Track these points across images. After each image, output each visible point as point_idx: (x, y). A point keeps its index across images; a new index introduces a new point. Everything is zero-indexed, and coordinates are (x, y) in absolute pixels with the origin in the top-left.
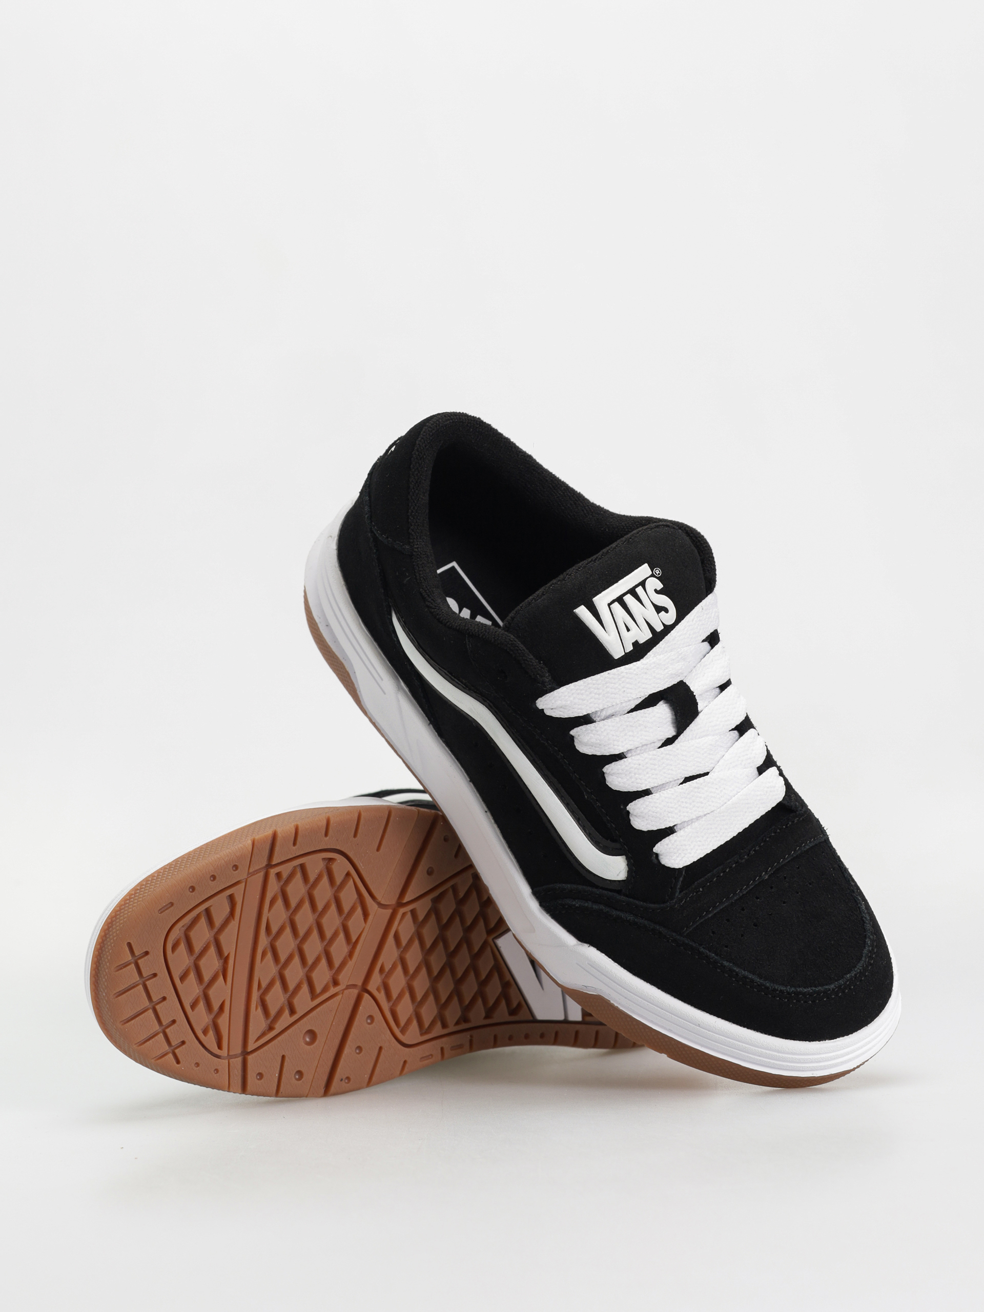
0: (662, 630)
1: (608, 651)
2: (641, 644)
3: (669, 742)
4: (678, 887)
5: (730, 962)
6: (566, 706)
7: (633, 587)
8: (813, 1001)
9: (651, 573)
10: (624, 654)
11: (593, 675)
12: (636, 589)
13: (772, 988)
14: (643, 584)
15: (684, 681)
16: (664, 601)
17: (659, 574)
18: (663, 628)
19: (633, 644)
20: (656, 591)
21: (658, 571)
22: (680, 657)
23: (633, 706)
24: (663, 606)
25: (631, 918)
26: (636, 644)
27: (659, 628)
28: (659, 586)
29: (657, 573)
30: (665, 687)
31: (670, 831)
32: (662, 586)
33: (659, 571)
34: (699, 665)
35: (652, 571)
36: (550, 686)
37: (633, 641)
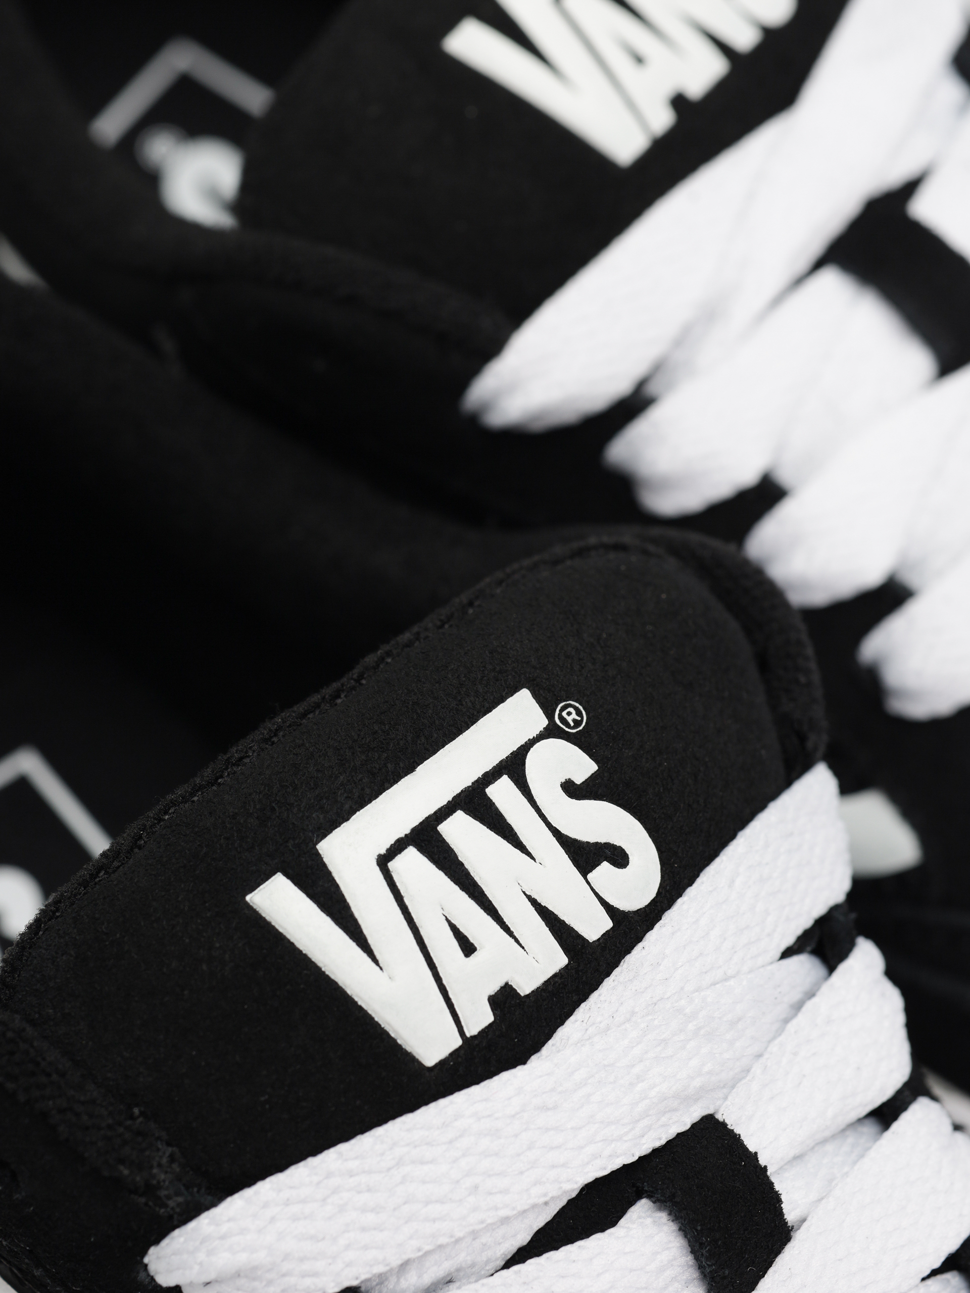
0: (606, 935)
1: (394, 1041)
2: (527, 996)
6: (255, 1268)
7: (477, 784)
9: (545, 722)
10: (459, 1042)
11: (346, 1137)
12: (490, 791)
14: (513, 767)
15: (719, 1117)
17: (577, 723)
18: (608, 924)
19: (494, 1001)
20: (571, 789)
21: (572, 714)
22: (691, 1027)
23: (523, 1238)
24: (602, 840)
26: (503, 1000)
27: (594, 927)
28: (583, 766)
29: (570, 719)
30: (645, 1147)
32: (592, 767)
33: (579, 713)
34: (774, 1048)
35: (549, 715)
36: (180, 1199)
37: (493, 988)
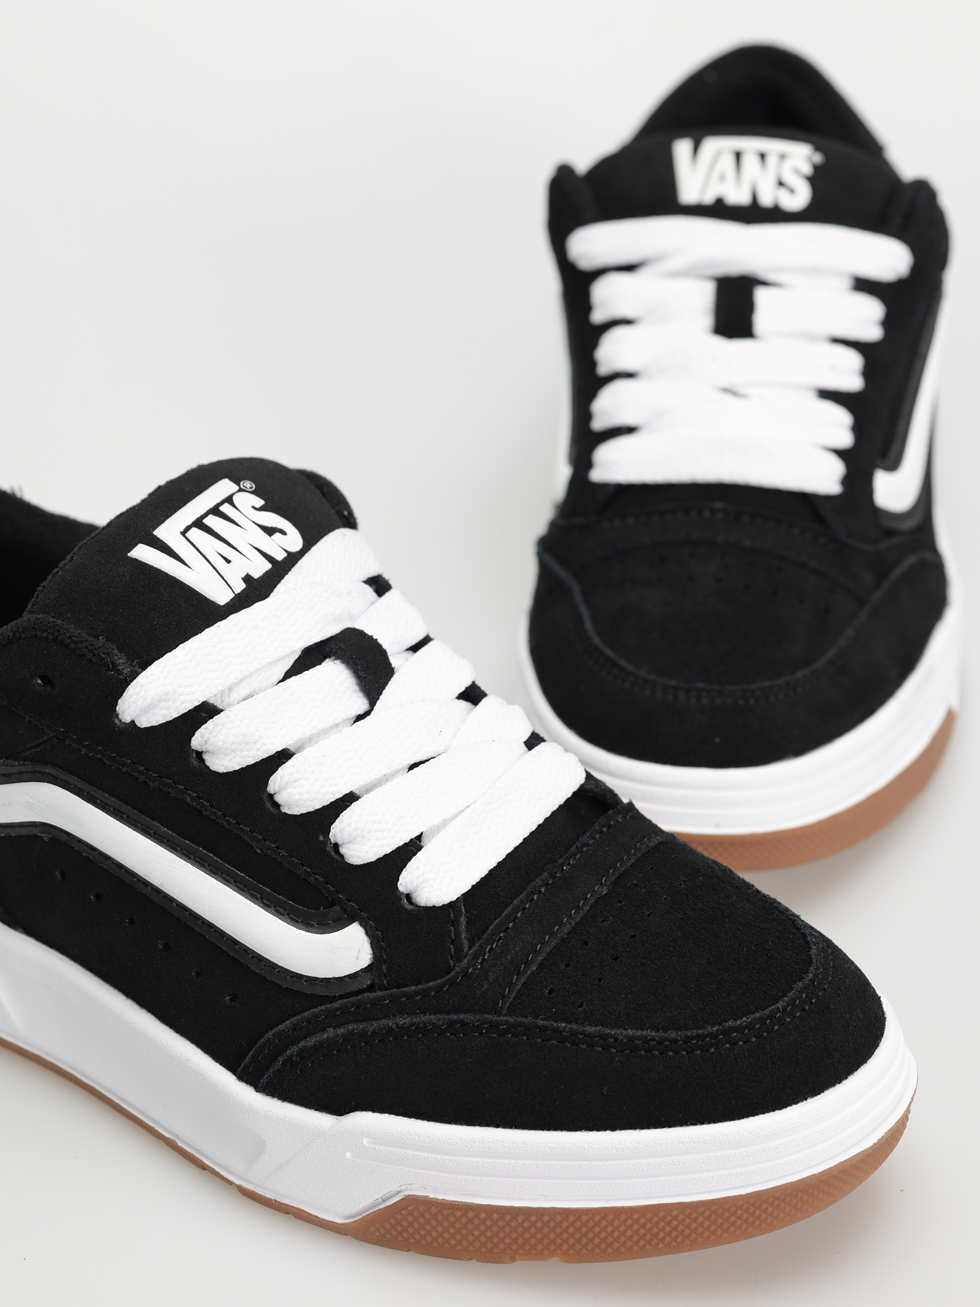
0: (285, 558)
1: (204, 597)
2: (257, 578)
4: (463, 936)
5: (596, 1025)
6: (166, 694)
7: (215, 506)
8: (759, 1037)
9: (238, 488)
10: (233, 595)
12: (222, 509)
13: (681, 1037)
14: (229, 501)
15: (356, 627)
16: (272, 519)
18: (285, 555)
19: (243, 580)
20: (255, 508)
23: (281, 674)
24: (275, 526)
25: (404, 1020)
26: (247, 579)
27: (280, 556)
28: (258, 501)
29: (247, 486)
31: (413, 847)
32: (263, 502)
34: (368, 611)
35: (239, 485)
36: (128, 670)
37: (243, 575)
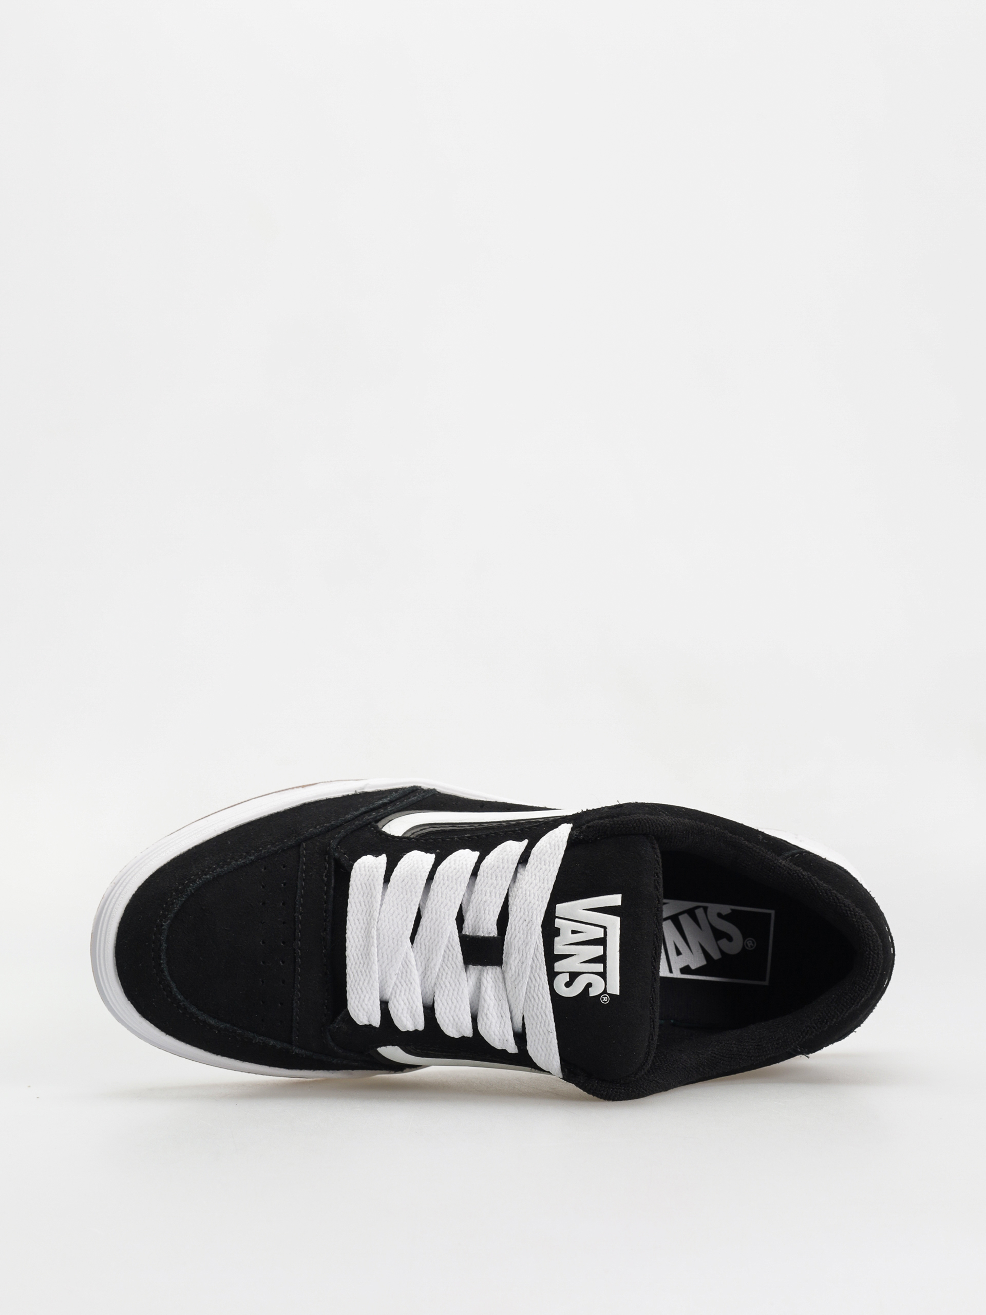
0: (554, 967)
1: (568, 901)
3: (460, 919)
7: (606, 963)
9: (608, 992)
10: (556, 915)
12: (602, 965)
14: (603, 975)
15: (500, 965)
17: (602, 999)
18: (556, 970)
19: (559, 930)
20: (589, 985)
21: (605, 1000)
24: (574, 984)
26: (557, 932)
27: (558, 966)
28: (593, 992)
29: (604, 998)
32: (591, 995)
33: (604, 1002)
35: (609, 994)
37: (562, 932)
